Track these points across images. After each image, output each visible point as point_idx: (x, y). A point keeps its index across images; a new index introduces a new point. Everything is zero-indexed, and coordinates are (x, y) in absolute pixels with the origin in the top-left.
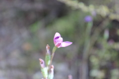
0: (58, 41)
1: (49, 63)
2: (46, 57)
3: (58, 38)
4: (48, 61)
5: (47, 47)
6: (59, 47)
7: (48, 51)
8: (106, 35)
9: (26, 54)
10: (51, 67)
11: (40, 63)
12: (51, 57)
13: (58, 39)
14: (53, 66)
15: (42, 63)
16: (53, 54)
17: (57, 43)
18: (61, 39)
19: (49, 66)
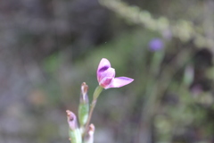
0: (106, 75)
1: (85, 119)
2: (81, 107)
3: (105, 68)
4: (83, 115)
5: (83, 88)
6: (107, 87)
7: (84, 94)
8: (189, 76)
9: (35, 112)
10: (90, 128)
11: (69, 118)
12: (90, 107)
13: (106, 72)
14: (92, 126)
15: (72, 120)
16: (94, 102)
17: (105, 79)
18: (111, 71)
19: (85, 126)
